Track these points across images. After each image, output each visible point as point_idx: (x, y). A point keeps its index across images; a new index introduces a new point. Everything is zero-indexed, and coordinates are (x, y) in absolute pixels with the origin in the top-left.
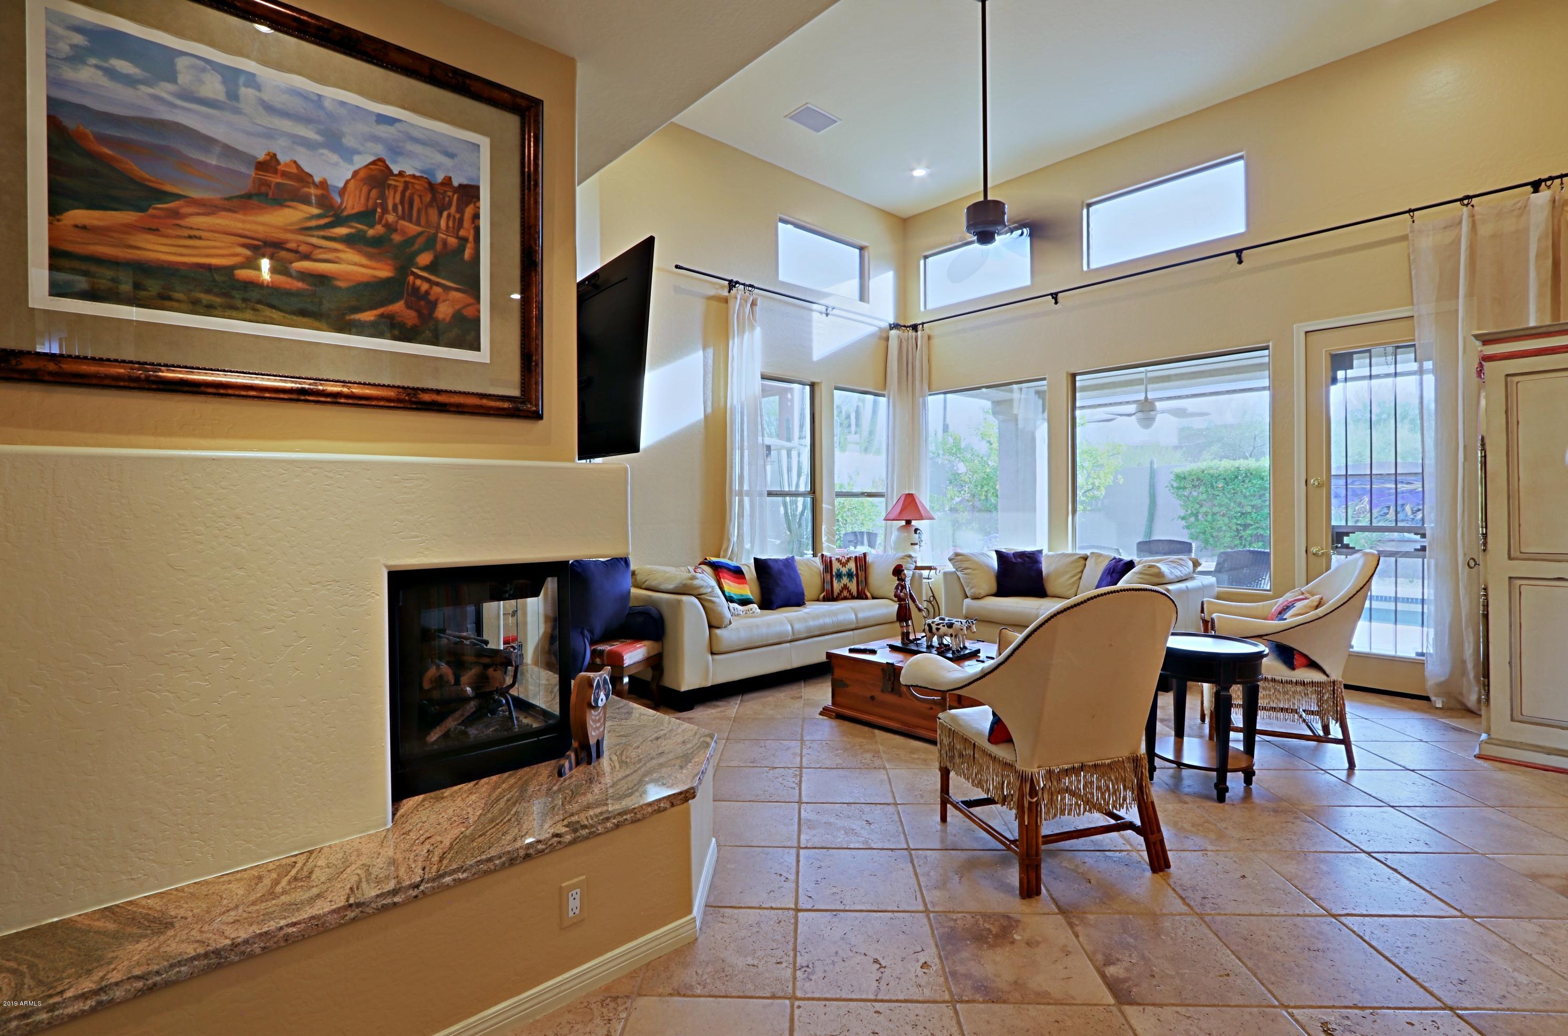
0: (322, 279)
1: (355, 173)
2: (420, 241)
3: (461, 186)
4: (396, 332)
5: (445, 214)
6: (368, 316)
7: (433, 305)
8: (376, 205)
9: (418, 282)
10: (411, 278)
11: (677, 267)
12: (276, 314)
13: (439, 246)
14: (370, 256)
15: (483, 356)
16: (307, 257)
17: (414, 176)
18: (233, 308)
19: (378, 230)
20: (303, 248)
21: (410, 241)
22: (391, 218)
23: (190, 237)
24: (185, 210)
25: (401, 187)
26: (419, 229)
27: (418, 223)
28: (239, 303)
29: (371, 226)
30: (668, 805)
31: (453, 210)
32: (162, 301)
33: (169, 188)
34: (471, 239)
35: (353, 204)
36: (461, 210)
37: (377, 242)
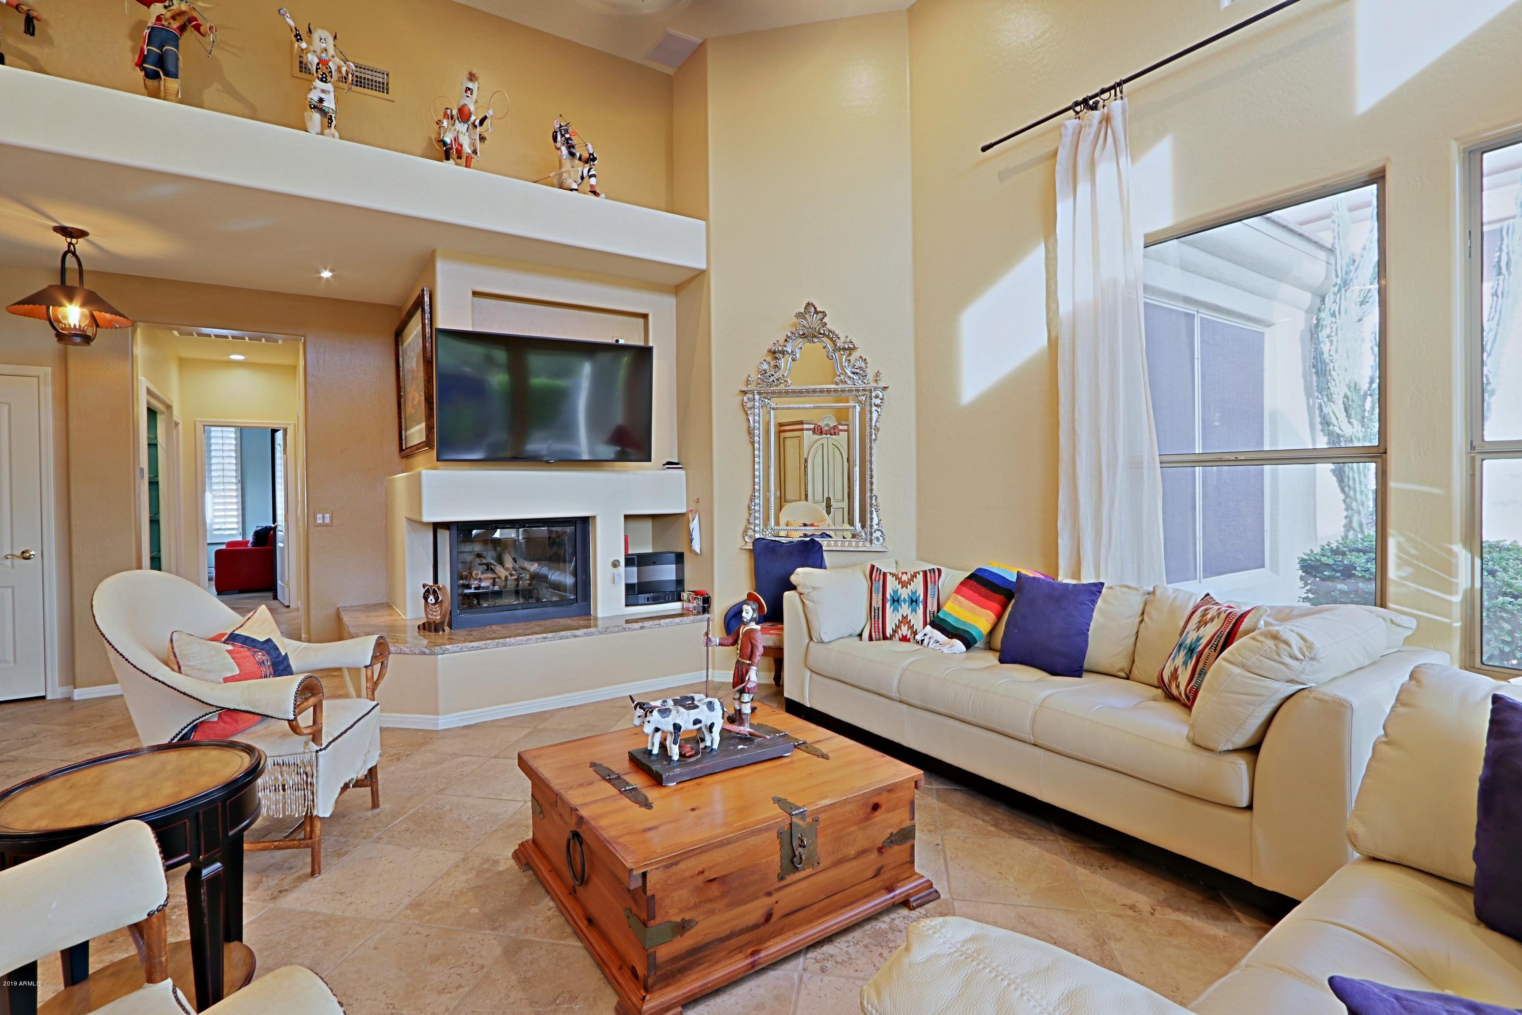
11: (984, 149)
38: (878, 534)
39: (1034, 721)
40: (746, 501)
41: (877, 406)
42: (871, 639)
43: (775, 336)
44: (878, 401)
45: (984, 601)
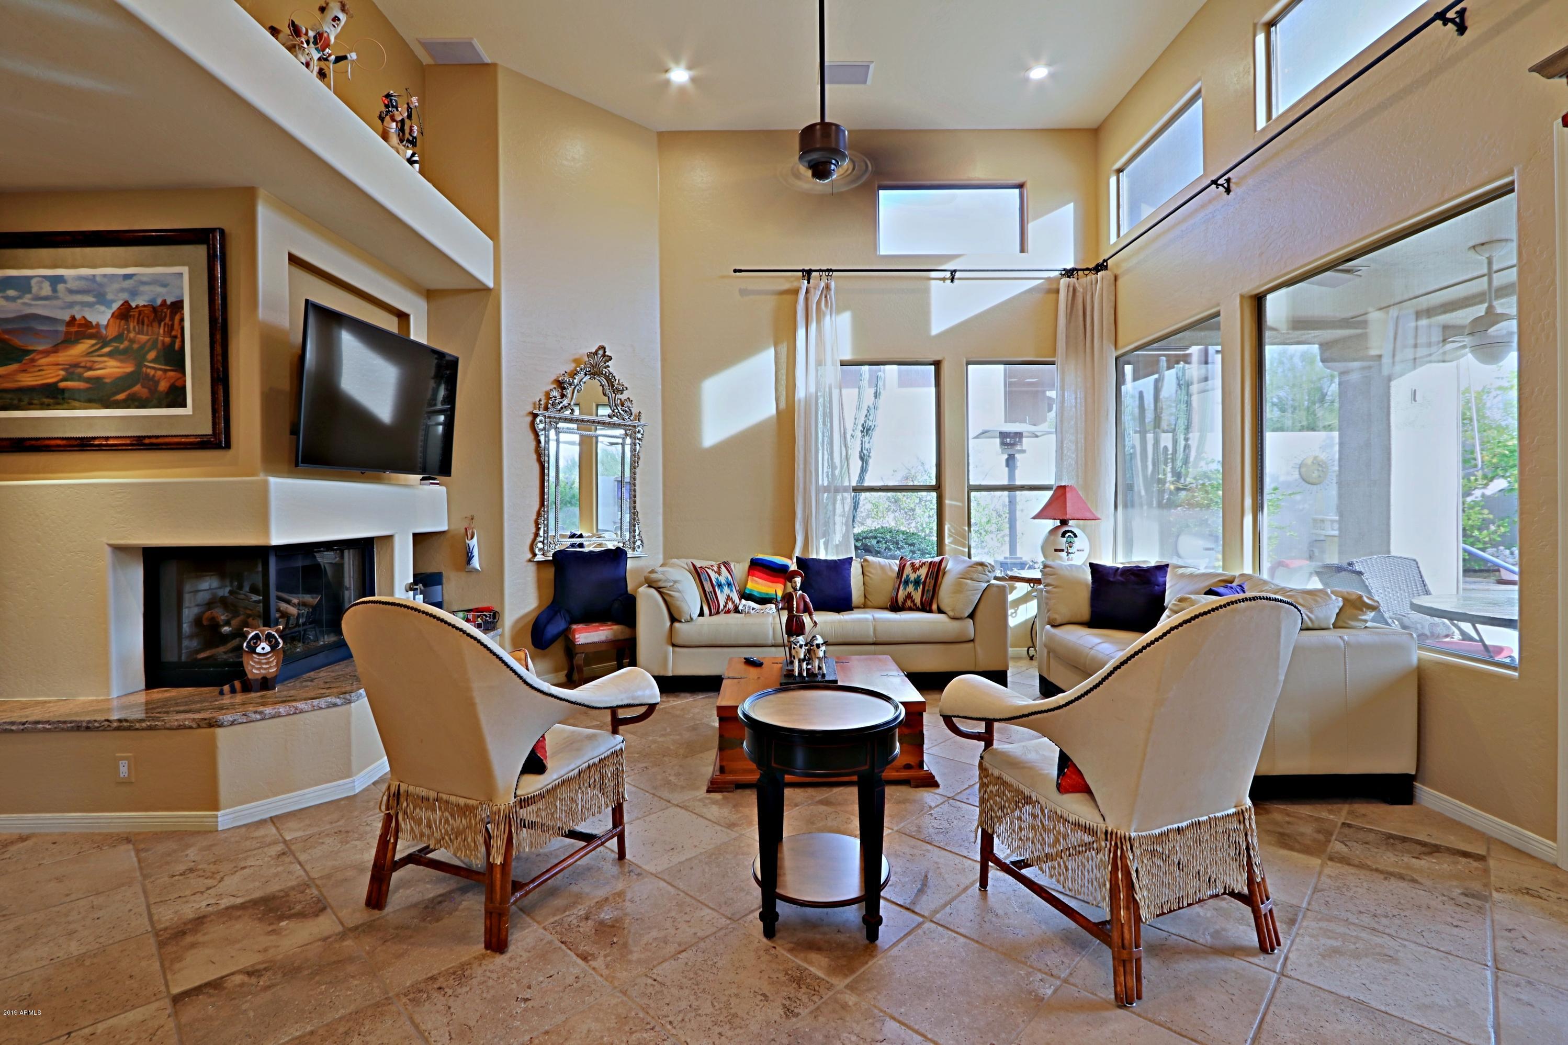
0: (98, 379)
1: (113, 314)
2: (149, 344)
3: (172, 303)
4: (136, 403)
5: (162, 324)
6: (121, 396)
7: (157, 383)
8: (124, 329)
9: (148, 370)
10: (144, 369)
11: (735, 271)
12: (77, 404)
13: (160, 345)
14: (121, 361)
15: (188, 411)
16: (91, 369)
17: (144, 306)
18: (58, 404)
19: (126, 343)
20: (88, 364)
21: (142, 347)
22: (132, 335)
23: (40, 371)
24: (37, 357)
25: (137, 314)
26: (147, 337)
27: (147, 334)
28: (61, 401)
29: (122, 343)
30: (194, 725)
31: (167, 319)
32: (30, 406)
33: (30, 348)
34: (179, 336)
35: (112, 333)
36: (172, 319)
37: (125, 352)
38: (639, 543)
39: (875, 630)
40: (534, 517)
41: (639, 439)
42: (710, 615)
43: (561, 368)
44: (639, 436)
45: (772, 578)
